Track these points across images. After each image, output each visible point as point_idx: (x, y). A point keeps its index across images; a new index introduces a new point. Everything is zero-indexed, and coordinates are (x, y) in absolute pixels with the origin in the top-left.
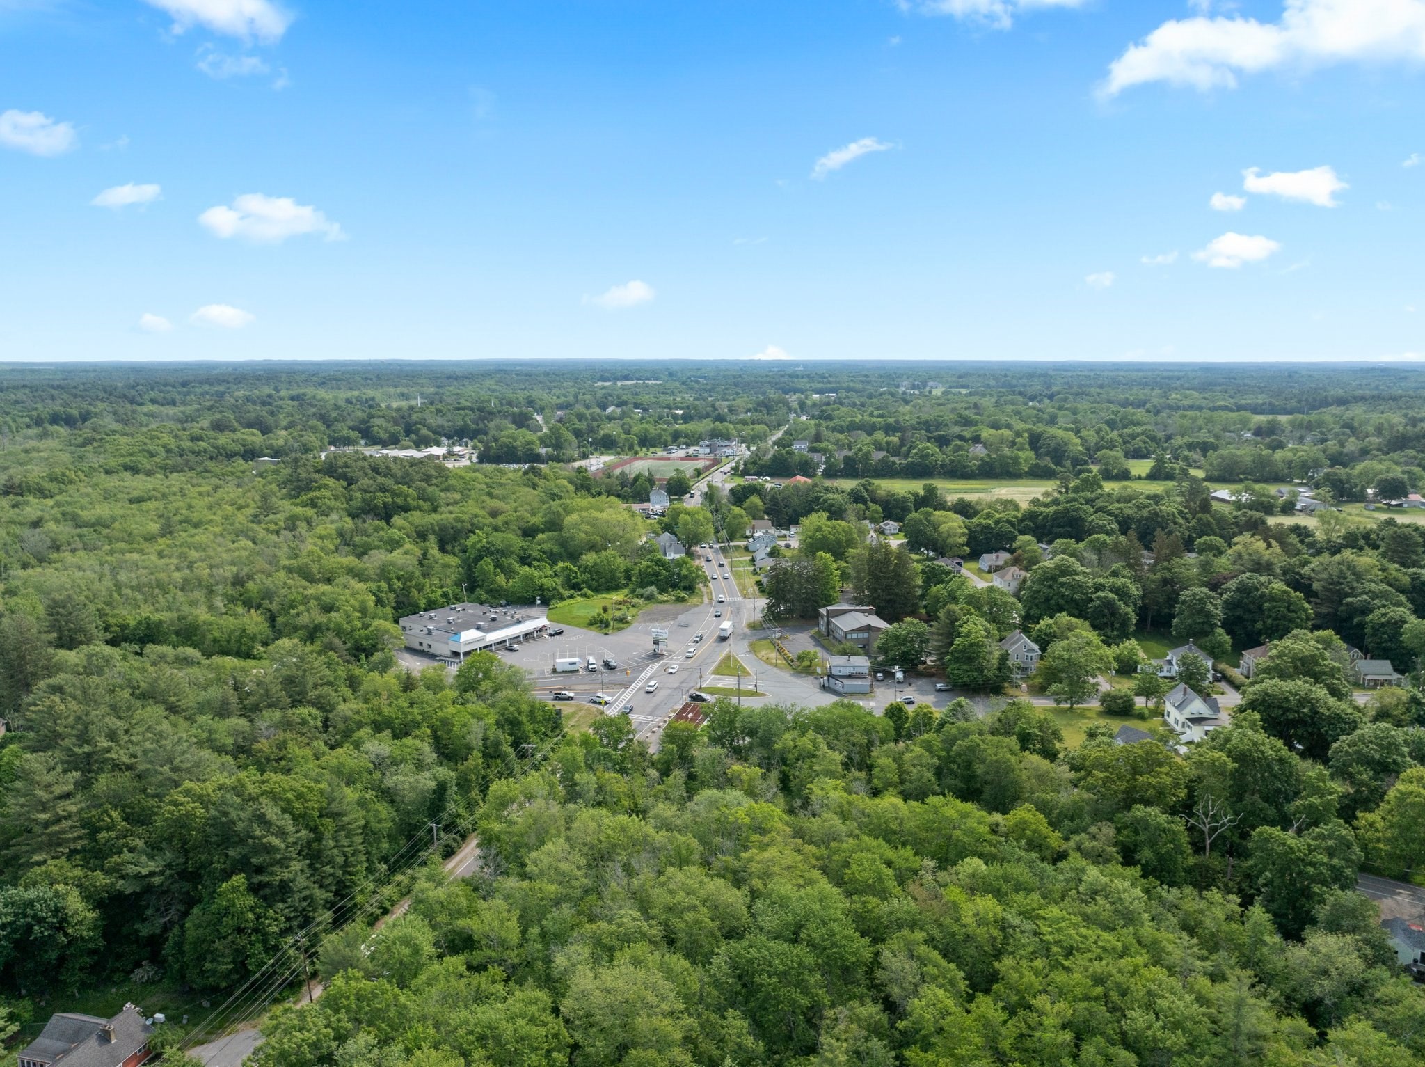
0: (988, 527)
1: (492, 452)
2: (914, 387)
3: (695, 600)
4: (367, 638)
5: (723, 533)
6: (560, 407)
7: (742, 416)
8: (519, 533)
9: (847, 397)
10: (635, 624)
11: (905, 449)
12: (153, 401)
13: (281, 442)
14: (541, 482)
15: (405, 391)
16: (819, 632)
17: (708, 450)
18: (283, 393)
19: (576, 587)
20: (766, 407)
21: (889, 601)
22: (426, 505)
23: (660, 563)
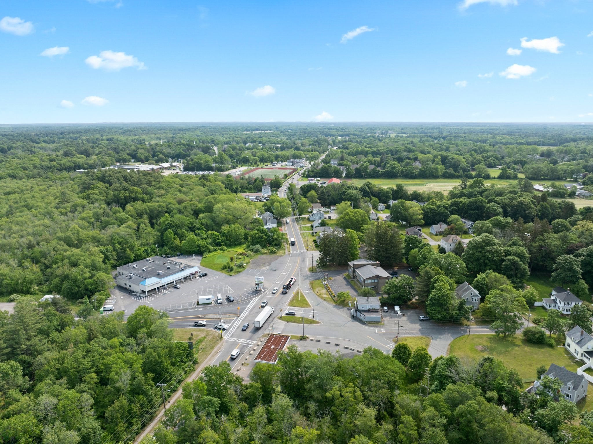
0: (434, 209)
1: (190, 166)
2: (382, 134)
3: (281, 252)
4: (91, 284)
5: (297, 211)
6: (226, 143)
7: (307, 148)
8: (192, 212)
9: (354, 138)
10: (247, 269)
11: (383, 164)
12: (45, 142)
13: (92, 162)
14: (208, 183)
15: (159, 136)
16: (348, 275)
17: (291, 164)
18: (104, 137)
19: (218, 244)
20: (318, 143)
21: (387, 257)
22: (146, 197)
23: (262, 231)
